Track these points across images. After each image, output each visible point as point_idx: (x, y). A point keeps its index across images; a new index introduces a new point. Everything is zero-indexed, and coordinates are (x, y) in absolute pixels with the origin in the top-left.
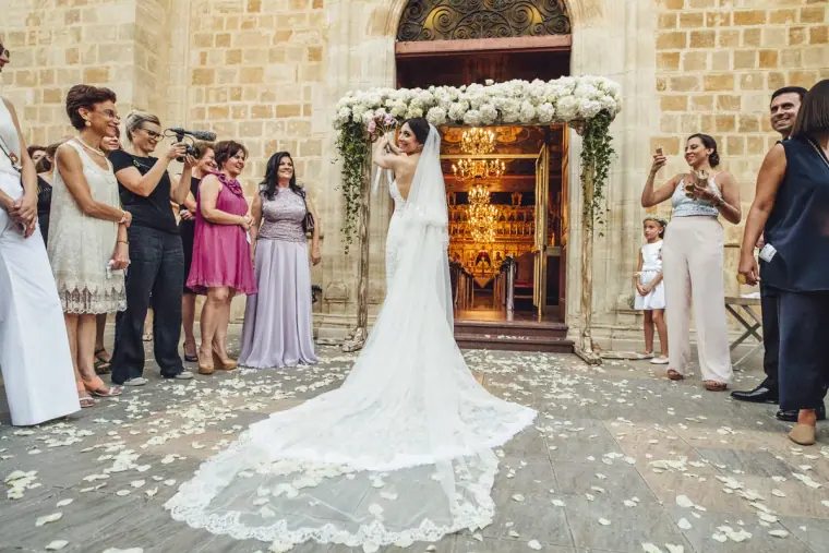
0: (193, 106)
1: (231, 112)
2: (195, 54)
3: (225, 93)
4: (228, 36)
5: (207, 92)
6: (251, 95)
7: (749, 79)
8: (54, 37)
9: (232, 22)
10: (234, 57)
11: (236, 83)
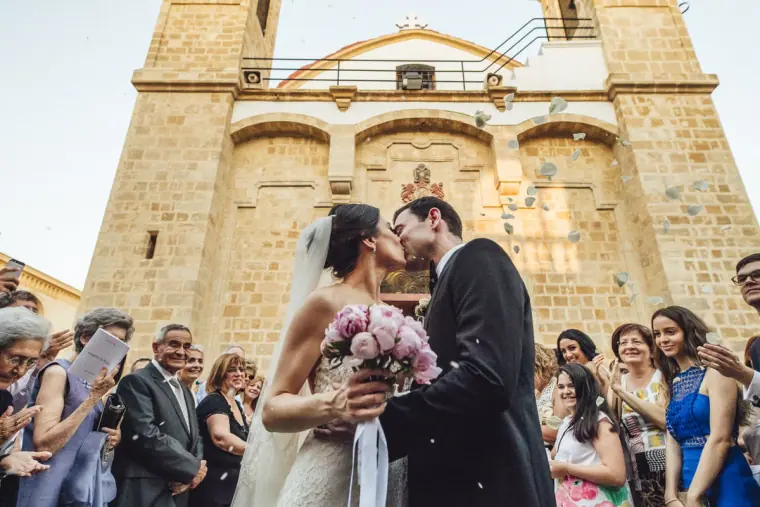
0: (223, 331)
1: (251, 337)
2: (227, 296)
3: (247, 323)
4: (253, 284)
5: (234, 321)
6: (267, 325)
7: (592, 327)
8: (133, 287)
9: (258, 276)
10: (257, 299)
11: (257, 316)
